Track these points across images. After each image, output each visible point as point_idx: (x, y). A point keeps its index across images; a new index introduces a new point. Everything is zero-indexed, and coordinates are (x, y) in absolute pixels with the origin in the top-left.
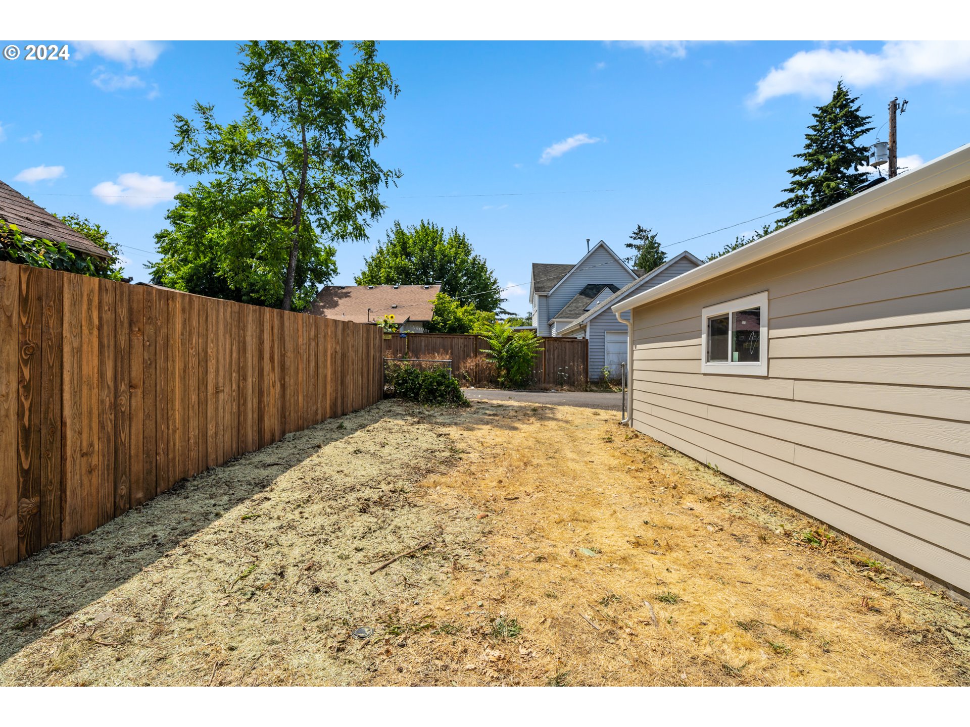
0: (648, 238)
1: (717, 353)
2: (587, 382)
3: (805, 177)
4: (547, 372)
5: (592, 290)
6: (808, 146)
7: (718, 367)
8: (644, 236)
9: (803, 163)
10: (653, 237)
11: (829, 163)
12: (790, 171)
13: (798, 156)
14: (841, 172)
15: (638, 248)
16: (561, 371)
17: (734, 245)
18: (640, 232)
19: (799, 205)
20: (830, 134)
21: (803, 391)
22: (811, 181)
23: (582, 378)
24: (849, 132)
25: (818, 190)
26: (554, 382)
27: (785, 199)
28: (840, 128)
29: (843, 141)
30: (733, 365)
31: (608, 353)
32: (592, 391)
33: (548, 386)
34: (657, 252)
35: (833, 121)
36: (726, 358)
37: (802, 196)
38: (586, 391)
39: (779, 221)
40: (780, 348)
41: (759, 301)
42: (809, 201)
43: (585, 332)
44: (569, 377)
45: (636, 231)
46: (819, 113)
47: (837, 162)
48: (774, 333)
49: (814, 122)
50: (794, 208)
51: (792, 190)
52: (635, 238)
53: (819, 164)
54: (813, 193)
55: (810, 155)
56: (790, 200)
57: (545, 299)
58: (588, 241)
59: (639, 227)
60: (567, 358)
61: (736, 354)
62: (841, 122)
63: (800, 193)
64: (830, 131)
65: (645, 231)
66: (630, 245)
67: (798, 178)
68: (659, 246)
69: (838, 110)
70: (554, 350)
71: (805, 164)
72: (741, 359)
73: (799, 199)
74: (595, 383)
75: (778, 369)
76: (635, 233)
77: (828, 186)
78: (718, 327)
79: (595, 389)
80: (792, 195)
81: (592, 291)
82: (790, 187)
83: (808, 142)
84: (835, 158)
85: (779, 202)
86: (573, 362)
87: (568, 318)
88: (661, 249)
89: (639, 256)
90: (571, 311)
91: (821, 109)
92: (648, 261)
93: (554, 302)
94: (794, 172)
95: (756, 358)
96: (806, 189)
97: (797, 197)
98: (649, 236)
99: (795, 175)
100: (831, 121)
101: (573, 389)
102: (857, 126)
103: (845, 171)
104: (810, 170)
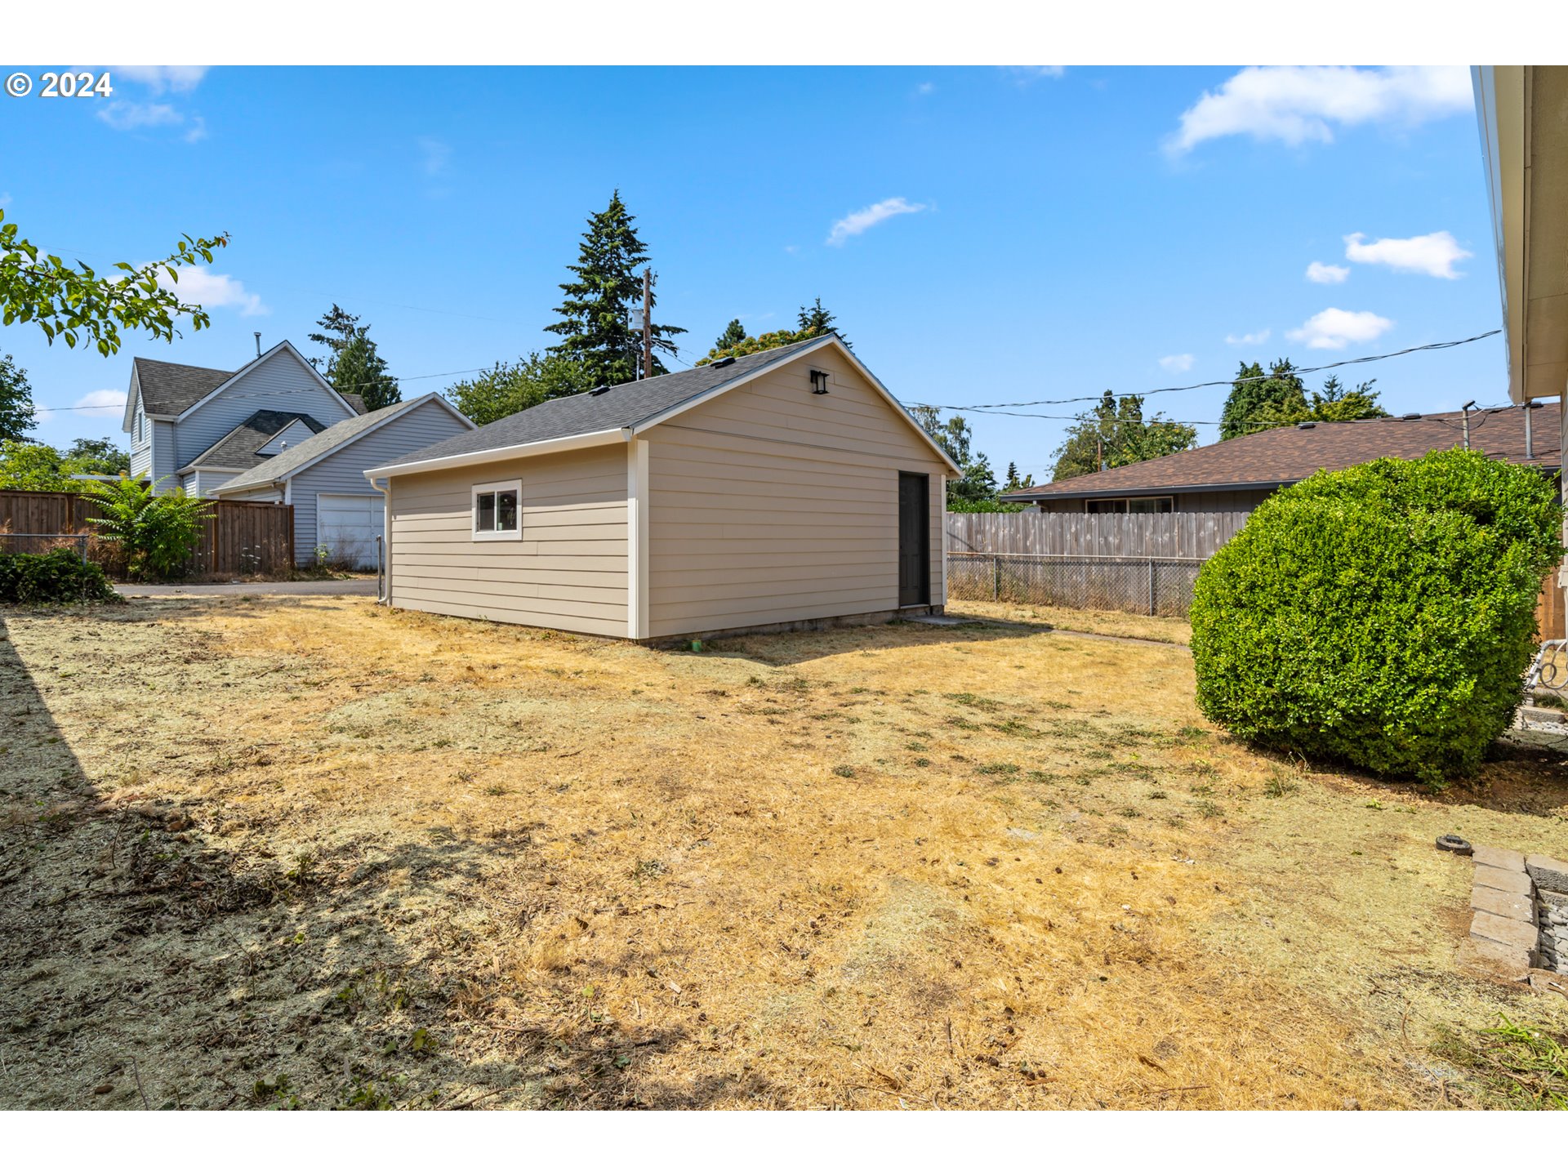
0: (353, 331)
1: (485, 523)
2: (292, 567)
3: (581, 299)
4: (221, 555)
5: (269, 420)
6: (583, 260)
7: (486, 535)
8: (346, 326)
9: (576, 279)
10: (363, 331)
11: (605, 289)
12: (563, 286)
13: (573, 268)
14: (619, 303)
15: (335, 345)
16: (247, 552)
17: (493, 373)
18: (337, 318)
19: (573, 334)
20: (607, 251)
21: (544, 548)
22: (586, 306)
23: (286, 561)
24: (626, 255)
25: (594, 319)
26: (233, 570)
27: (557, 323)
28: (618, 248)
29: (620, 264)
30: (498, 533)
31: (322, 526)
32: (301, 580)
33: (225, 576)
34: (371, 359)
35: (610, 236)
36: (493, 528)
37: (577, 323)
38: (293, 580)
39: (550, 349)
40: (530, 520)
41: (514, 485)
42: (585, 331)
43: (284, 494)
44: (261, 562)
45: (331, 315)
46: (595, 220)
47: (614, 289)
48: (527, 509)
49: (589, 230)
50: (568, 336)
51: (565, 312)
52: (328, 327)
53: (596, 287)
54: (589, 322)
55: (586, 272)
56: (563, 325)
57: (168, 428)
58: (258, 336)
59: (336, 309)
60: (257, 532)
61: (500, 525)
62: (618, 242)
63: (575, 318)
64: (606, 248)
65: (348, 317)
66: (318, 338)
67: (572, 298)
68: (373, 349)
69: (615, 224)
70: (233, 521)
71: (580, 282)
72: (504, 529)
73: (573, 326)
74: (307, 570)
75: (530, 534)
76: (328, 318)
77: (605, 318)
78: (485, 502)
79: (306, 576)
80: (565, 319)
81: (269, 422)
82: (562, 307)
83: (584, 254)
84: (612, 284)
85: (550, 325)
86: (268, 538)
87: (224, 465)
88: (378, 354)
89: (337, 359)
90: (229, 454)
91: (597, 216)
92: (355, 372)
93: (188, 437)
94: (569, 289)
95: (514, 527)
96: (581, 313)
97: (571, 322)
98: (356, 327)
99: (569, 293)
100: (607, 235)
101: (270, 578)
102: (634, 251)
103: (623, 302)
104: (586, 292)
